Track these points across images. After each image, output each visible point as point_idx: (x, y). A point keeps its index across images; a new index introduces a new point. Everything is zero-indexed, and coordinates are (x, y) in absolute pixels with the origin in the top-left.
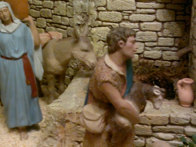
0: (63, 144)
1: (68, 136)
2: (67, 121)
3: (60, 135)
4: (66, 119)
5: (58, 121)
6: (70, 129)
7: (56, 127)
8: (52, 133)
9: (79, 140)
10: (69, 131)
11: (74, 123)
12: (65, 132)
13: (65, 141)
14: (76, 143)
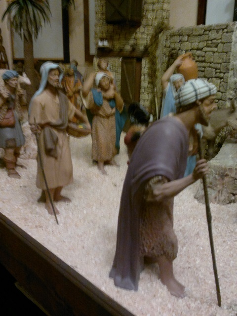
0: (220, 194)
1: (226, 188)
2: (227, 175)
3: (218, 186)
4: (226, 173)
5: (219, 175)
6: (228, 182)
7: (216, 179)
8: (211, 184)
9: (234, 193)
10: (227, 184)
11: (232, 177)
12: (223, 184)
13: (222, 192)
14: (232, 195)
